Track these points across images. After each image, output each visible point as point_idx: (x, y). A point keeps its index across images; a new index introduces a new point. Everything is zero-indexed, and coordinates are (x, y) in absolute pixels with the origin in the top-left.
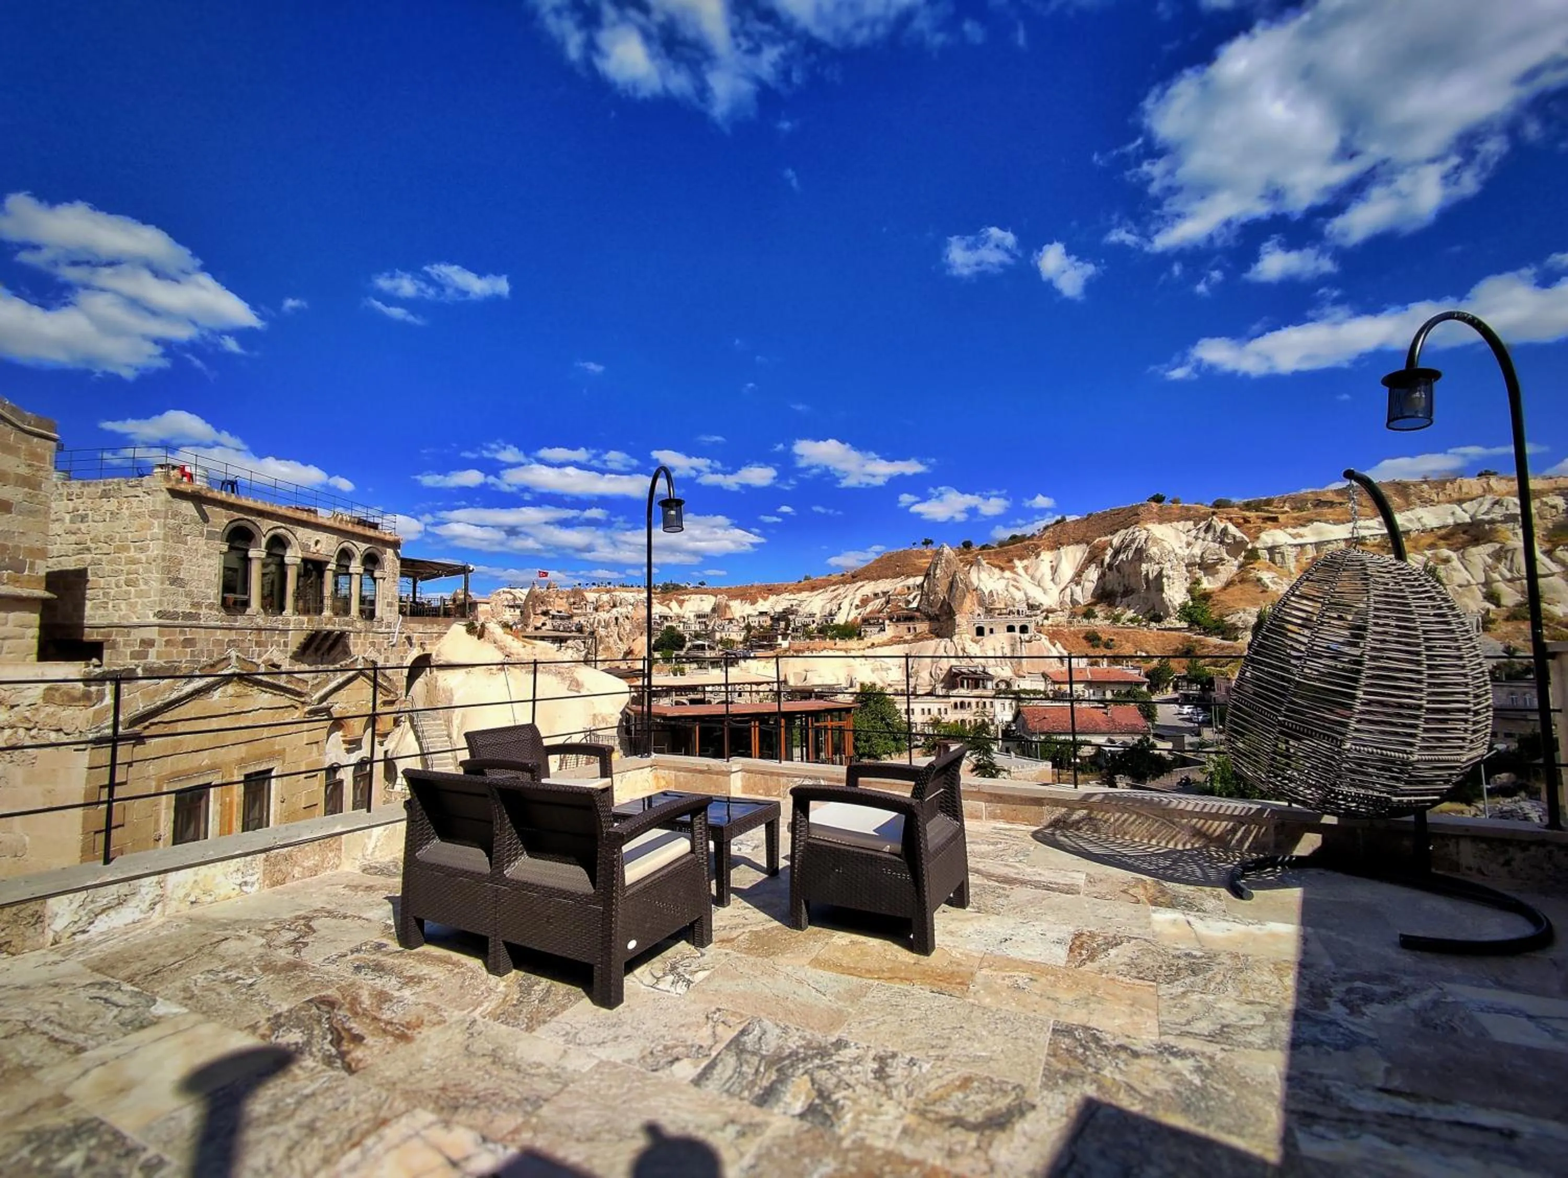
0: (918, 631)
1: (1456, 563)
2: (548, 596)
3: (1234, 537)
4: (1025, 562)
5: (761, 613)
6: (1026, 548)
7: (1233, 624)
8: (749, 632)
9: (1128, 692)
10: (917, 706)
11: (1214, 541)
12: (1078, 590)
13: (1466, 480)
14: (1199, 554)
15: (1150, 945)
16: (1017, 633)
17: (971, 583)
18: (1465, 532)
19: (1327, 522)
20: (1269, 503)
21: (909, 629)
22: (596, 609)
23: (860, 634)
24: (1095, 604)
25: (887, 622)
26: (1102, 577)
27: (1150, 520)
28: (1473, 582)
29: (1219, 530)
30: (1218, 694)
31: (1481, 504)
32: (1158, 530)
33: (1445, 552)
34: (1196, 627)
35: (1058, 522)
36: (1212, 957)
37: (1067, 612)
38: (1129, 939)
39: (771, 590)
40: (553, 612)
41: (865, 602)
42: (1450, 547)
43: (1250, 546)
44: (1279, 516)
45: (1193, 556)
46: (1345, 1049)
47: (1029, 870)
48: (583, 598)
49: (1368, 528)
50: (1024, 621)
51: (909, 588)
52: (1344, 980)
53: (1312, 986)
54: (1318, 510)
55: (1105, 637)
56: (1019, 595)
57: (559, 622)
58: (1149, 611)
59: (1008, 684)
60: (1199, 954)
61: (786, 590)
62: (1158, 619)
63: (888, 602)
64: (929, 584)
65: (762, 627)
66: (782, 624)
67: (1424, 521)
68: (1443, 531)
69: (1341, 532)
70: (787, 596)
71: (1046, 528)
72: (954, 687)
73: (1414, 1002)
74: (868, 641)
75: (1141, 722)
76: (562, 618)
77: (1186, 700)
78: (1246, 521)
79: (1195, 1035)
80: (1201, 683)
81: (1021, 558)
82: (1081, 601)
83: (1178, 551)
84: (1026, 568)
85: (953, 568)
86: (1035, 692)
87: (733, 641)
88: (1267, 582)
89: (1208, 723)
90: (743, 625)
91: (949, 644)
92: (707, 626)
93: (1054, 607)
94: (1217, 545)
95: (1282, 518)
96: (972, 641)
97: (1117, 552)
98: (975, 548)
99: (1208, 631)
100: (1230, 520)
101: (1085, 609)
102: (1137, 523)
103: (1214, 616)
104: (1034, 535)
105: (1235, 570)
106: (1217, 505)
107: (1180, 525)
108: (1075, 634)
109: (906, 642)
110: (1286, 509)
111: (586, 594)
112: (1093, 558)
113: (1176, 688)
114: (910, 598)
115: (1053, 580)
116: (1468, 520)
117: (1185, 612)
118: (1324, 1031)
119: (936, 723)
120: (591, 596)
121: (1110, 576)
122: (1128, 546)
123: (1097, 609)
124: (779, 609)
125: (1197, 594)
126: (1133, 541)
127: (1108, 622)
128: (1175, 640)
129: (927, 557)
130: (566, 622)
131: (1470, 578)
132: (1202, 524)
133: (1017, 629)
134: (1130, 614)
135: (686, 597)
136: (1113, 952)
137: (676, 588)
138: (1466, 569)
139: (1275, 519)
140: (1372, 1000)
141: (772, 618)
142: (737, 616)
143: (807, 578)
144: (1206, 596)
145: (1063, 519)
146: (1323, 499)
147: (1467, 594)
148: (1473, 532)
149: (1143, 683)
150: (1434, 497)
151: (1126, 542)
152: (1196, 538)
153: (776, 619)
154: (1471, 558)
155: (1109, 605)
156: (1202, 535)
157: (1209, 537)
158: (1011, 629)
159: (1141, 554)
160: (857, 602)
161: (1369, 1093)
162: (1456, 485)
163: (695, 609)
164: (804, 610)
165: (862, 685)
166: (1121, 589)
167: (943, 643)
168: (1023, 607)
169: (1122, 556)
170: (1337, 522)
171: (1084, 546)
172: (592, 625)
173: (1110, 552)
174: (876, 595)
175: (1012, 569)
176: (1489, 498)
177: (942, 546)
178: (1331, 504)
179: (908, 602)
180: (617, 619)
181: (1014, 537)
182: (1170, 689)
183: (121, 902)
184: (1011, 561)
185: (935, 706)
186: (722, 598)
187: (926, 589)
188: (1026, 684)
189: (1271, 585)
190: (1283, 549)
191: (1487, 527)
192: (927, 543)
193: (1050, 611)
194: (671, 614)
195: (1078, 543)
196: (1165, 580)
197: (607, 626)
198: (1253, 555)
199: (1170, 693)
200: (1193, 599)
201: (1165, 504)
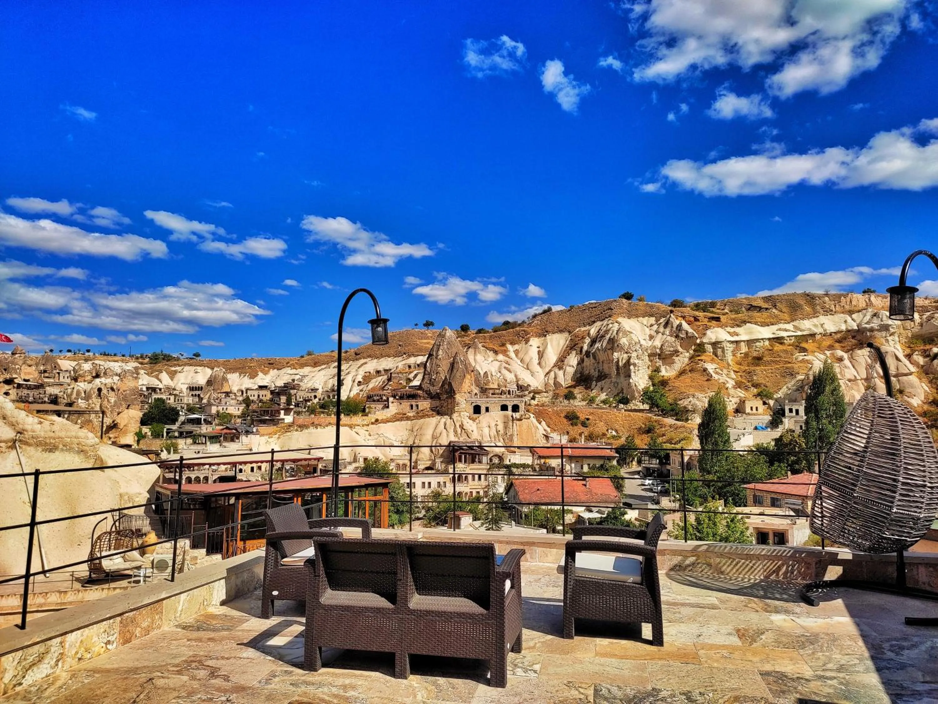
0: (420, 408)
1: (847, 362)
2: (13, 363)
3: (687, 333)
4: (516, 347)
5: (261, 387)
6: (518, 334)
7: (685, 407)
8: (248, 406)
9: (602, 466)
10: (418, 480)
11: (671, 336)
12: (560, 373)
13: (855, 296)
14: (659, 346)
15: (780, 632)
16: (509, 412)
17: (470, 364)
18: (853, 337)
19: (756, 323)
20: (713, 305)
21: (412, 406)
22: (76, 379)
23: (364, 410)
24: (574, 387)
25: (391, 399)
26: (581, 362)
27: (620, 314)
28: (858, 377)
29: (675, 326)
30: (674, 466)
31: (865, 316)
32: (627, 324)
33: (840, 353)
34: (656, 409)
35: (545, 312)
36: (816, 635)
37: (551, 393)
38: (767, 630)
39: (272, 365)
40: (19, 381)
41: (367, 378)
42: (843, 349)
43: (698, 341)
44: (721, 316)
45: (655, 347)
46: (902, 669)
47: (678, 597)
48: (56, 366)
49: (786, 330)
50: (516, 401)
51: (410, 367)
52: (887, 641)
53: (873, 645)
54: (750, 313)
55: (582, 417)
56: (510, 377)
57: (26, 392)
58: (618, 394)
59: (501, 458)
60: (808, 635)
61: (288, 365)
62: (625, 401)
63: (389, 380)
64: (432, 364)
65: (261, 401)
66: (283, 399)
67: (826, 326)
68: (839, 336)
69: (766, 332)
70: (289, 371)
71: (535, 316)
72: (453, 462)
73: (923, 648)
74: (372, 417)
75: (613, 493)
76: (29, 388)
77: (647, 473)
78: (696, 319)
79: (831, 670)
80: (659, 458)
81: (512, 343)
82: (563, 383)
83: (643, 342)
84: (517, 352)
85: (454, 350)
86: (524, 466)
87: (230, 415)
88: (711, 371)
89: (665, 493)
90: (241, 399)
91: (449, 421)
92: (201, 399)
93: (540, 388)
94: (673, 339)
95: (723, 318)
96: (470, 418)
97: (593, 342)
98: (472, 332)
99: (665, 413)
100: (684, 317)
101: (566, 391)
102: (610, 316)
103: (670, 401)
104: (524, 322)
105: (686, 360)
106: (676, 304)
107: (646, 320)
108: (557, 413)
109: (408, 419)
110: (726, 311)
111: (59, 361)
112: (573, 346)
113: (639, 462)
114: (411, 376)
115: (539, 364)
116: (856, 328)
117: (647, 396)
118: (889, 663)
119: (436, 496)
120: (66, 364)
121: (588, 362)
122: (603, 336)
123: (576, 391)
124: (280, 383)
125: (656, 381)
126: (607, 332)
127: (584, 403)
128: (639, 419)
129: (427, 338)
130: (36, 392)
131: (856, 375)
132: (662, 320)
133: (510, 408)
134: (603, 396)
135: (179, 369)
136: (763, 637)
137: (167, 358)
138: (854, 367)
139: (718, 319)
140: (904, 649)
141: (272, 392)
142: (235, 389)
143: (309, 354)
144: (664, 383)
145: (550, 309)
146: (754, 304)
147: (855, 387)
148: (859, 337)
149: (614, 458)
150: (833, 307)
151: (601, 332)
152: (657, 332)
153: (277, 393)
154: (856, 358)
155: (587, 388)
156: (662, 329)
157: (667, 331)
158: (504, 408)
159: (613, 344)
160: (360, 378)
161: (919, 684)
162: (848, 299)
163: (188, 381)
164: (307, 384)
165: (365, 459)
166: (596, 374)
167: (443, 420)
168: (514, 388)
169: (598, 345)
170: (764, 324)
171: (566, 335)
172: (69, 396)
173: (588, 341)
174: (378, 372)
175: (505, 352)
176: (870, 311)
177: (444, 329)
178: (760, 309)
179: (409, 380)
180: (100, 390)
181: (506, 323)
182: (634, 463)
183: (40, 659)
184: (503, 345)
185: (434, 480)
186: (219, 371)
187: (428, 369)
188: (517, 458)
189: (714, 375)
190: (724, 344)
191: (868, 334)
192: (428, 324)
193: (537, 392)
194: (161, 386)
195: (561, 331)
196: (632, 367)
197: (87, 397)
198: (700, 349)
199: (635, 467)
200: (654, 385)
201: (634, 301)
